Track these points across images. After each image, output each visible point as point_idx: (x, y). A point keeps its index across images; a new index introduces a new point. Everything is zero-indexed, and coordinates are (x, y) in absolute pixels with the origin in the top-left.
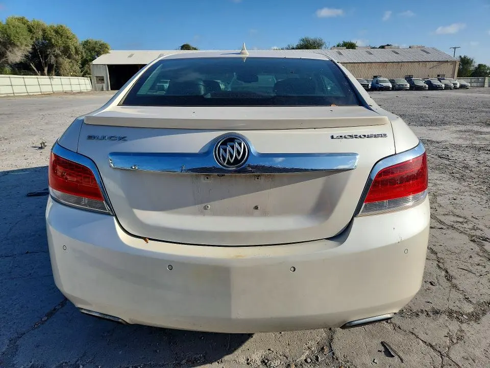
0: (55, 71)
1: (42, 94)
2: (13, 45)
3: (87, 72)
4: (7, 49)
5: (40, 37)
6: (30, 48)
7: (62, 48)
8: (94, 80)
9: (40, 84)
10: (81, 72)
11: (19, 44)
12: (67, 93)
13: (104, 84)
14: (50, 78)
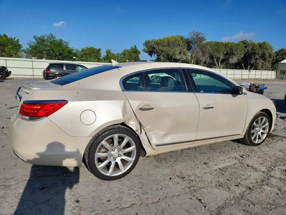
0: (254, 67)
1: (242, 80)
2: (233, 54)
3: (275, 68)
4: (230, 57)
5: (250, 49)
6: (242, 56)
7: (260, 55)
8: (279, 72)
9: (242, 74)
10: (271, 68)
11: (236, 53)
12: (258, 80)
13: (284, 76)
14: (249, 71)
